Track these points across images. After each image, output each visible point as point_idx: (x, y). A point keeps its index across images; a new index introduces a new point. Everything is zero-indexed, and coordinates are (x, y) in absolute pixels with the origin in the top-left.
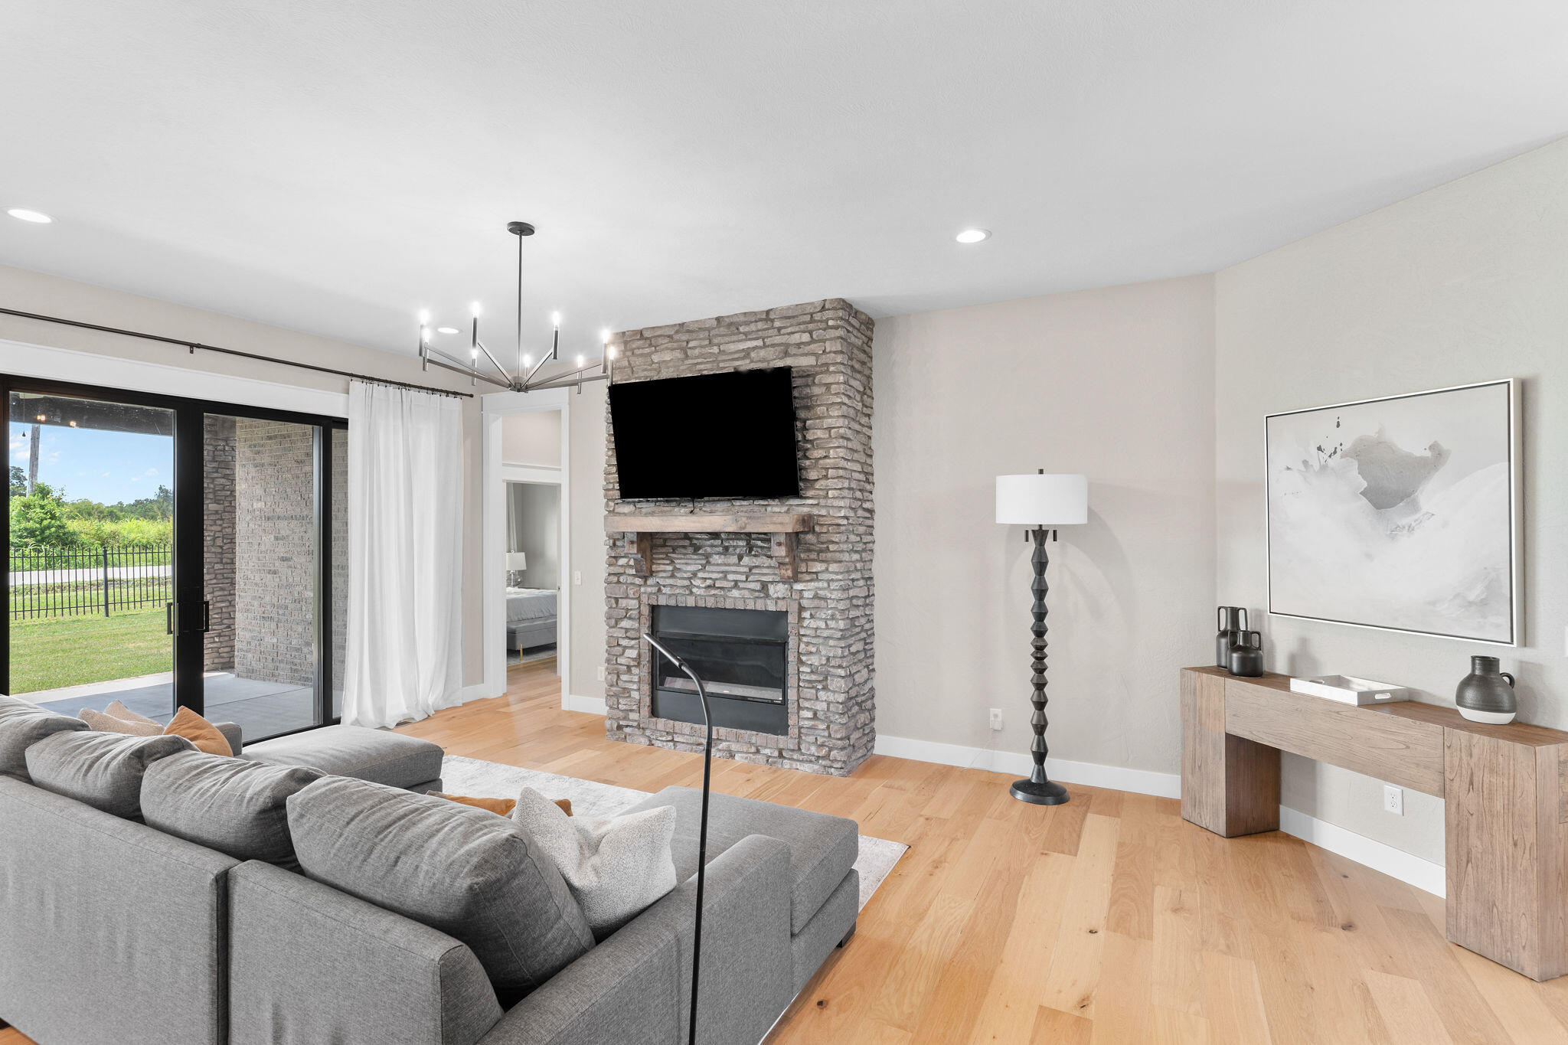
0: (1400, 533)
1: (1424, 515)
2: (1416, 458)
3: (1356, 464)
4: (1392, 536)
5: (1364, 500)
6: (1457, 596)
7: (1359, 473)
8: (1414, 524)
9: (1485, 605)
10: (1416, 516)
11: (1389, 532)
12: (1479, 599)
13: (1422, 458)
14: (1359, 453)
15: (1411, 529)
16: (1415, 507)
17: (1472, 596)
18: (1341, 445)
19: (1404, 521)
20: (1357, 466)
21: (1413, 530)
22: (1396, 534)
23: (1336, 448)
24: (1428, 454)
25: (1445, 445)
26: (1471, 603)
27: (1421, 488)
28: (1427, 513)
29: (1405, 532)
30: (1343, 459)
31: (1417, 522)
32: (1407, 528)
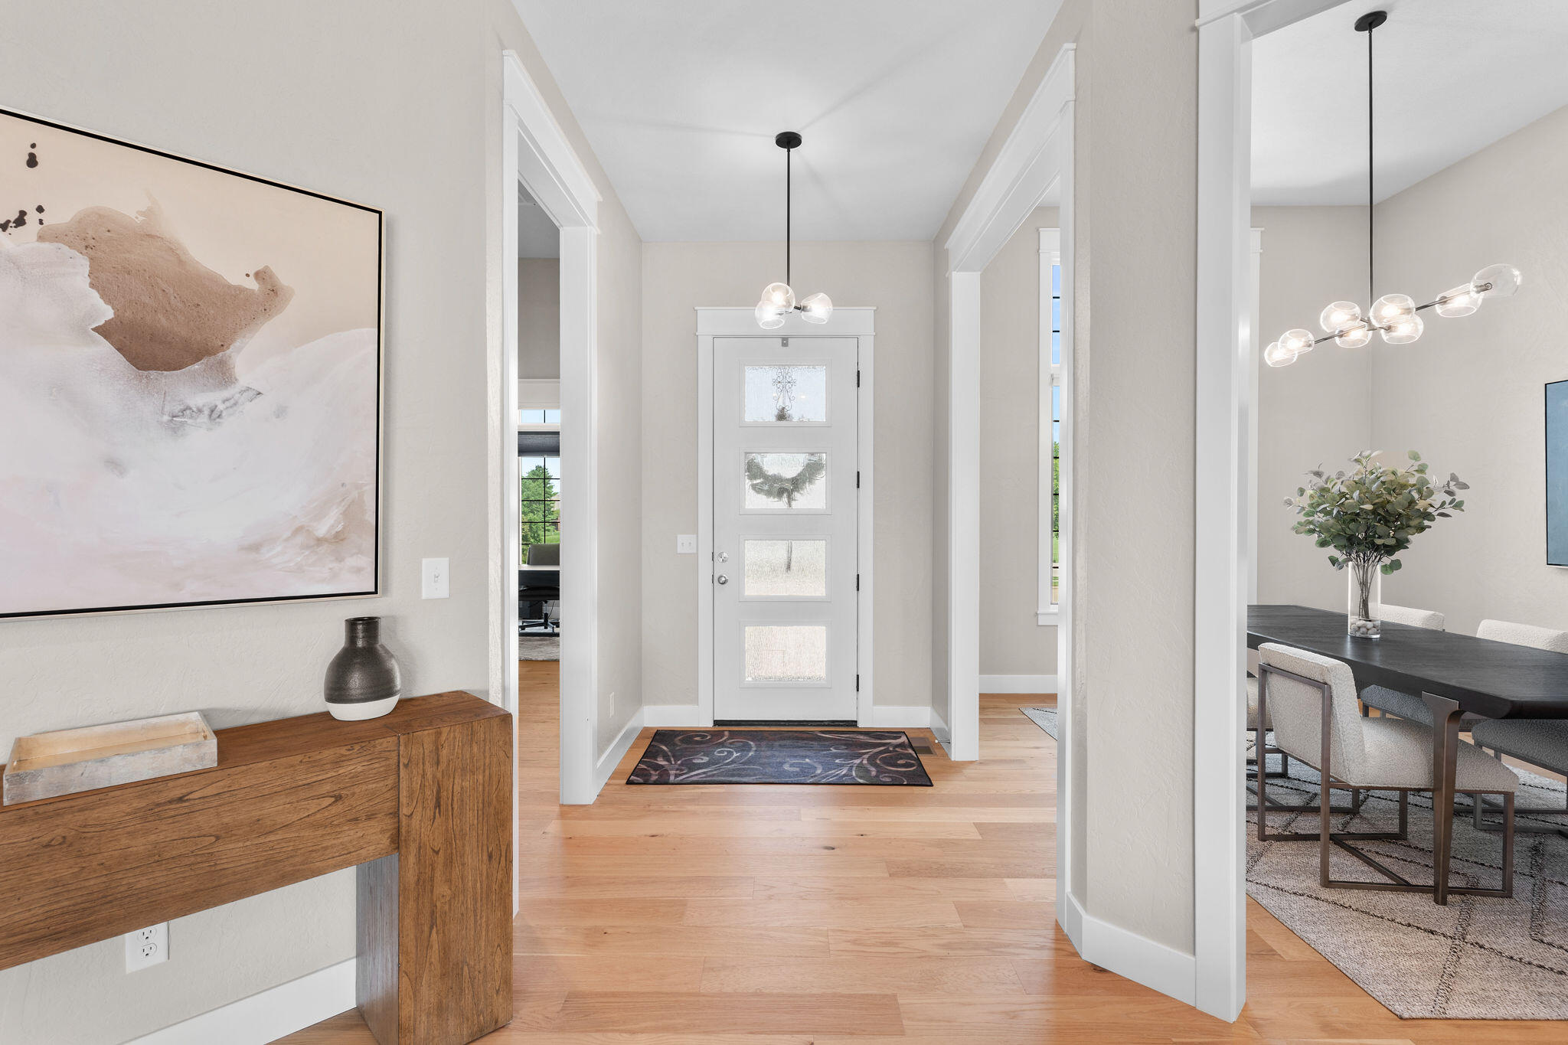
0: (190, 421)
1: (241, 392)
2: (230, 286)
3: (83, 265)
4: (176, 421)
5: (105, 347)
6: (299, 530)
7: (92, 285)
8: (221, 407)
9: (342, 540)
10: (225, 394)
11: (166, 418)
12: (333, 532)
13: (241, 290)
14: (92, 242)
15: (214, 414)
16: (224, 376)
17: (322, 529)
18: (40, 209)
19: (201, 399)
20: (87, 270)
21: (219, 416)
22: (183, 424)
23: (23, 213)
24: (253, 285)
25: (284, 277)
26: (320, 541)
27: (237, 344)
28: (248, 389)
29: (204, 418)
30: (46, 246)
31: (228, 404)
32: (207, 412)
